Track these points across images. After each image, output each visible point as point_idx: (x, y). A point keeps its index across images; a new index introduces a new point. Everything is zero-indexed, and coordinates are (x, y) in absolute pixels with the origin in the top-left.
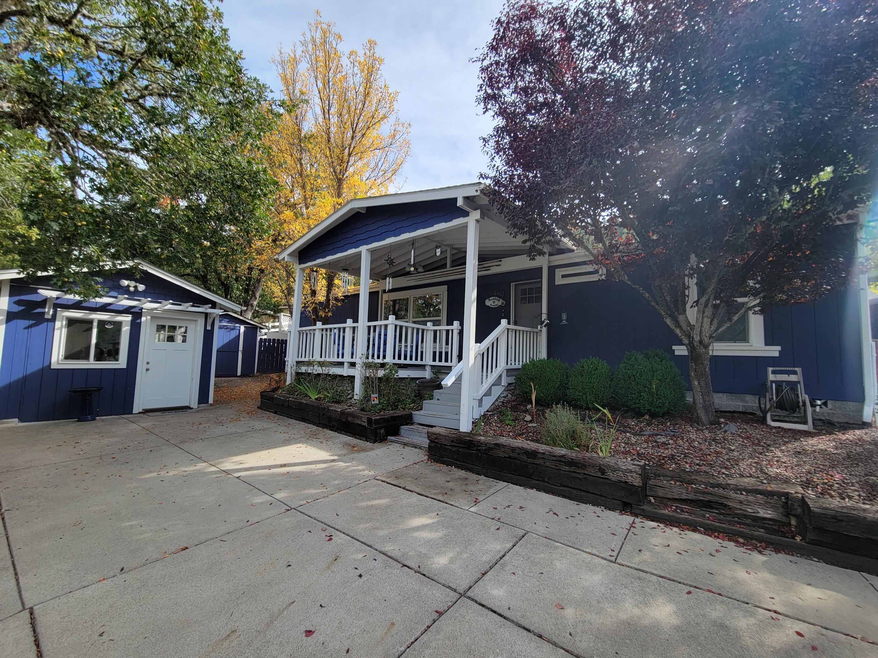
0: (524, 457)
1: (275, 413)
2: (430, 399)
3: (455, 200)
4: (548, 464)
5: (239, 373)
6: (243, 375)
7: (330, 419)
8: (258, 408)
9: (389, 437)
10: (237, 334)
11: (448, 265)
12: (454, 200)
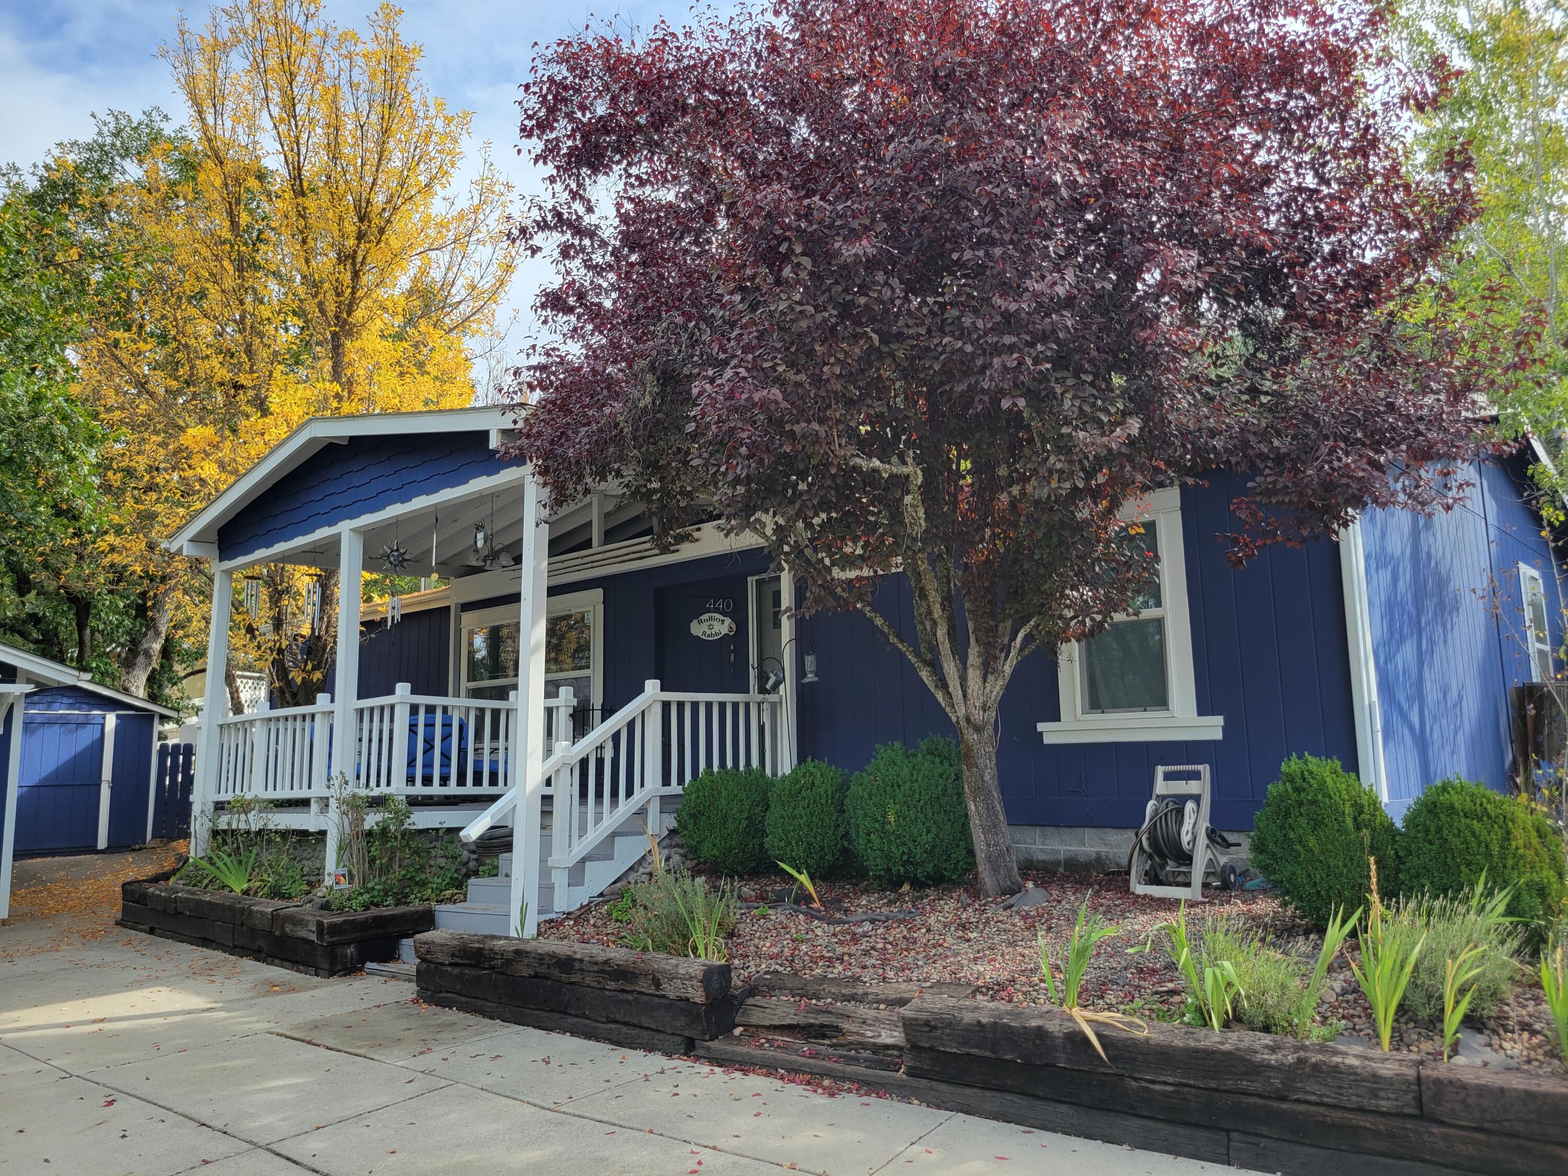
0: (555, 972)
1: (152, 931)
2: (490, 875)
3: (485, 435)
4: (588, 980)
5: (102, 843)
6: (113, 848)
7: (253, 933)
8: (117, 923)
9: (369, 965)
10: (97, 735)
11: (595, 542)
12: (483, 436)
